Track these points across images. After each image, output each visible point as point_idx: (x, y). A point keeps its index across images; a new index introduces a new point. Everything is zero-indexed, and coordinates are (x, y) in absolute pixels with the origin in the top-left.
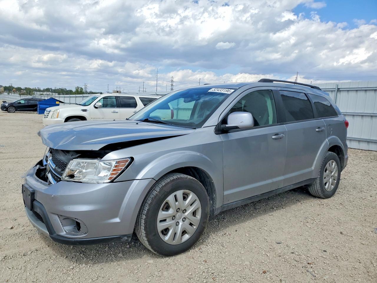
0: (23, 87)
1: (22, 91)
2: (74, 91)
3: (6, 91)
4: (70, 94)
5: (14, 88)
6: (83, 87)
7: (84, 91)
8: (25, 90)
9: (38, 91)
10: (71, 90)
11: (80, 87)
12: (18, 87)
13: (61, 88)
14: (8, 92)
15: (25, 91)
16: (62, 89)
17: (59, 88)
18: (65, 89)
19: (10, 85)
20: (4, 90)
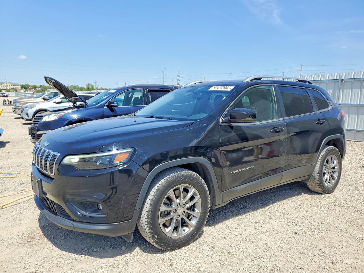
0: (38, 85)
1: (38, 88)
2: (85, 88)
3: (23, 89)
4: (82, 91)
5: (30, 86)
6: (94, 84)
7: (94, 87)
8: (39, 87)
9: (52, 89)
10: (83, 87)
11: (91, 84)
12: (34, 85)
13: (73, 85)
14: (24, 89)
15: (40, 89)
16: (75, 86)
17: (72, 86)
18: (77, 86)
19: (26, 83)
20: (21, 89)
